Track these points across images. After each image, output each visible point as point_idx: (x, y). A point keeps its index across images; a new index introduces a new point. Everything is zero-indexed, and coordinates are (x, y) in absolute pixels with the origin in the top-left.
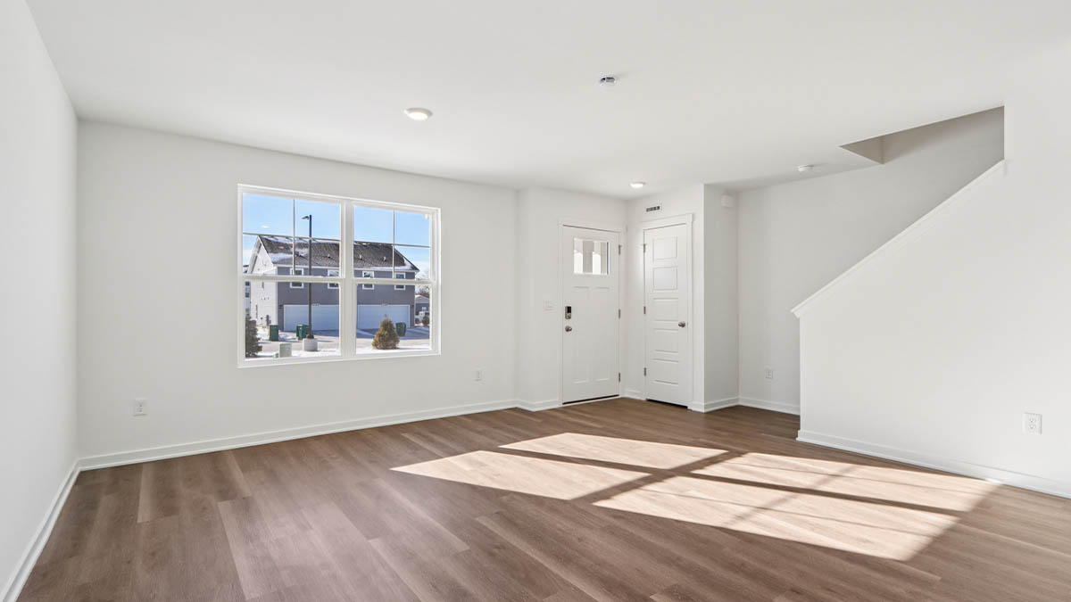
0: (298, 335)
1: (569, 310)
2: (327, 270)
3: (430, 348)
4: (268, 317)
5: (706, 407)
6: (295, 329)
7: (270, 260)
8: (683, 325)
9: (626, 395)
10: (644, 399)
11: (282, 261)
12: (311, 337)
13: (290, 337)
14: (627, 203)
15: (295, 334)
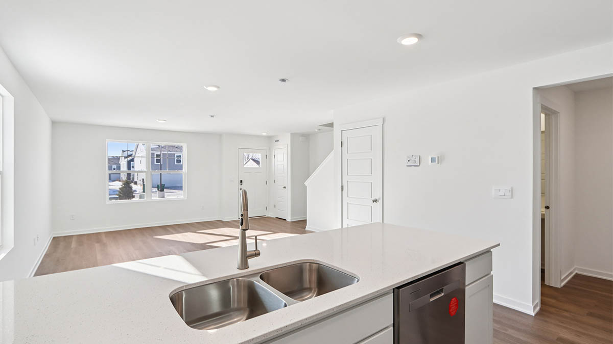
0: (158, 190)
1: (241, 181)
2: (174, 154)
3: (183, 197)
5: (291, 219)
6: (157, 186)
8: (285, 188)
9: (270, 216)
10: (274, 217)
12: (162, 190)
13: (154, 190)
14: (269, 138)
15: (157, 189)
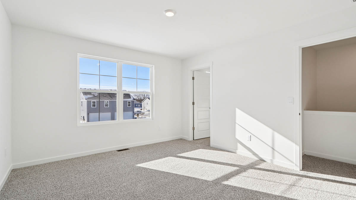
4: (84, 117)
7: (84, 98)
11: (89, 98)
